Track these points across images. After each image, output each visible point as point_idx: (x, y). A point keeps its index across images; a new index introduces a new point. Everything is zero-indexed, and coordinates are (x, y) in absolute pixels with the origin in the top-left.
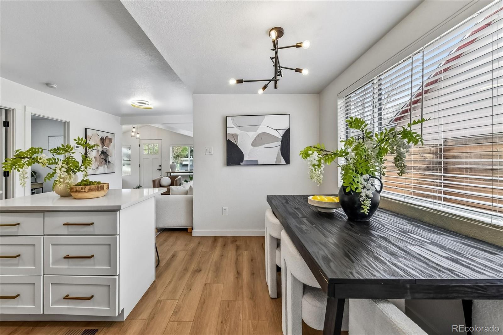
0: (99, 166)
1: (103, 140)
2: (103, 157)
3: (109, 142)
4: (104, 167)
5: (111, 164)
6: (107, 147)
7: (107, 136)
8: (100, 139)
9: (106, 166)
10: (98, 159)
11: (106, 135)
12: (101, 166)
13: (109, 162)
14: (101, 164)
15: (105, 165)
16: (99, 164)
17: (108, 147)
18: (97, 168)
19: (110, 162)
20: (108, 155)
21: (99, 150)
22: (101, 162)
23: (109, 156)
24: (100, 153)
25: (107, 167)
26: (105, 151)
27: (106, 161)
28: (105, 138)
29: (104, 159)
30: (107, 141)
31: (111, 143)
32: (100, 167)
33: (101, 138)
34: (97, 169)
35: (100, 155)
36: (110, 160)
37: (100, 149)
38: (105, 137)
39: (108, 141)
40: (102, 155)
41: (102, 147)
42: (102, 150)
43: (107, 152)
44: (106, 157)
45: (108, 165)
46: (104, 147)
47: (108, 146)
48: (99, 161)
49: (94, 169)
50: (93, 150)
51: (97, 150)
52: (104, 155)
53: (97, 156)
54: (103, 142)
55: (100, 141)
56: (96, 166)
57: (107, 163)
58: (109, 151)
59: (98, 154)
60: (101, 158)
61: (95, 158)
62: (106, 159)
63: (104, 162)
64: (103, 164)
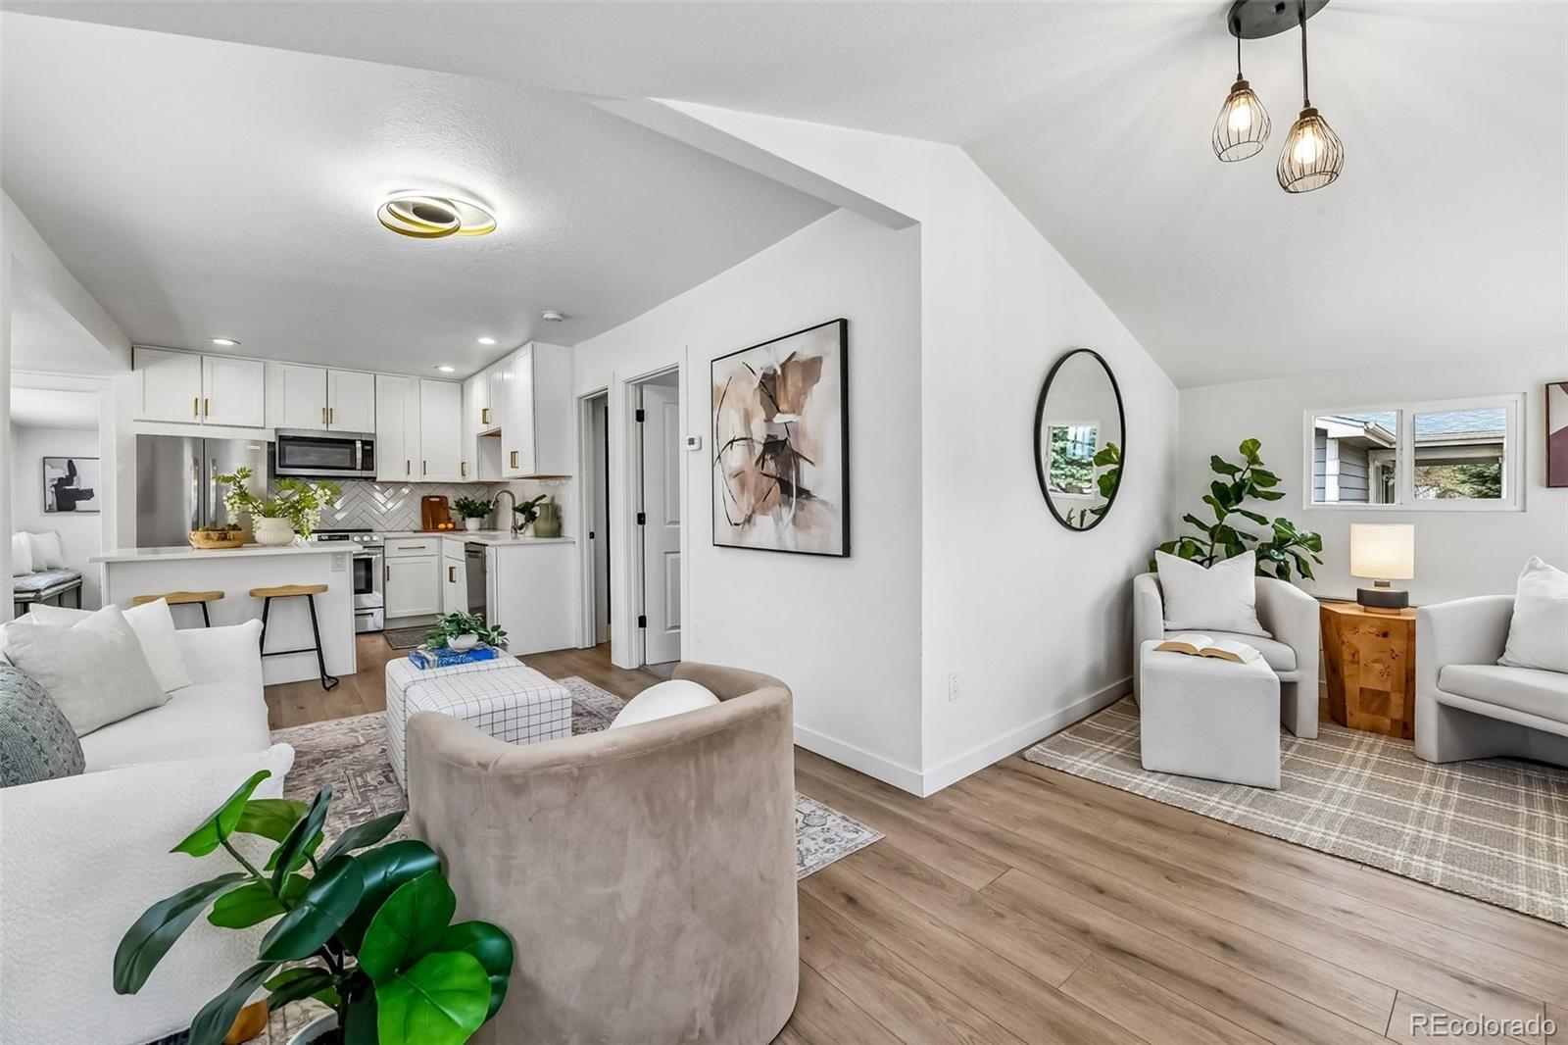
0: (753, 512)
1: (769, 385)
2: (771, 466)
3: (800, 384)
4: (778, 519)
5: (814, 506)
6: (793, 412)
7: (794, 354)
8: (756, 384)
9: (787, 514)
10: (751, 481)
11: (783, 351)
12: (764, 512)
13: (803, 493)
14: (762, 504)
15: (785, 510)
16: (757, 500)
17: (799, 414)
18: (749, 520)
19: (807, 492)
20: (799, 455)
21: (754, 437)
22: (766, 490)
23: (801, 461)
24: (759, 449)
25: (794, 520)
26: (781, 438)
27: (786, 487)
28: (779, 372)
29: (780, 480)
30: (794, 381)
31: (815, 386)
32: (759, 518)
33: (764, 374)
34: (747, 527)
35: (757, 462)
36: (806, 482)
37: (759, 433)
38: (781, 366)
39: (799, 376)
40: (768, 457)
41: (769, 420)
42: (768, 435)
43: (791, 440)
44: (789, 467)
45: (801, 507)
46: (779, 419)
47: (796, 409)
48: (756, 486)
49: (736, 524)
50: (732, 442)
51: (746, 439)
52: (779, 458)
53: (746, 469)
54: (771, 397)
55: (758, 392)
56: (742, 512)
57: (794, 499)
58: (805, 435)
59: (751, 457)
60: (764, 475)
61: (739, 475)
62: (786, 479)
63: (779, 491)
64: (774, 505)
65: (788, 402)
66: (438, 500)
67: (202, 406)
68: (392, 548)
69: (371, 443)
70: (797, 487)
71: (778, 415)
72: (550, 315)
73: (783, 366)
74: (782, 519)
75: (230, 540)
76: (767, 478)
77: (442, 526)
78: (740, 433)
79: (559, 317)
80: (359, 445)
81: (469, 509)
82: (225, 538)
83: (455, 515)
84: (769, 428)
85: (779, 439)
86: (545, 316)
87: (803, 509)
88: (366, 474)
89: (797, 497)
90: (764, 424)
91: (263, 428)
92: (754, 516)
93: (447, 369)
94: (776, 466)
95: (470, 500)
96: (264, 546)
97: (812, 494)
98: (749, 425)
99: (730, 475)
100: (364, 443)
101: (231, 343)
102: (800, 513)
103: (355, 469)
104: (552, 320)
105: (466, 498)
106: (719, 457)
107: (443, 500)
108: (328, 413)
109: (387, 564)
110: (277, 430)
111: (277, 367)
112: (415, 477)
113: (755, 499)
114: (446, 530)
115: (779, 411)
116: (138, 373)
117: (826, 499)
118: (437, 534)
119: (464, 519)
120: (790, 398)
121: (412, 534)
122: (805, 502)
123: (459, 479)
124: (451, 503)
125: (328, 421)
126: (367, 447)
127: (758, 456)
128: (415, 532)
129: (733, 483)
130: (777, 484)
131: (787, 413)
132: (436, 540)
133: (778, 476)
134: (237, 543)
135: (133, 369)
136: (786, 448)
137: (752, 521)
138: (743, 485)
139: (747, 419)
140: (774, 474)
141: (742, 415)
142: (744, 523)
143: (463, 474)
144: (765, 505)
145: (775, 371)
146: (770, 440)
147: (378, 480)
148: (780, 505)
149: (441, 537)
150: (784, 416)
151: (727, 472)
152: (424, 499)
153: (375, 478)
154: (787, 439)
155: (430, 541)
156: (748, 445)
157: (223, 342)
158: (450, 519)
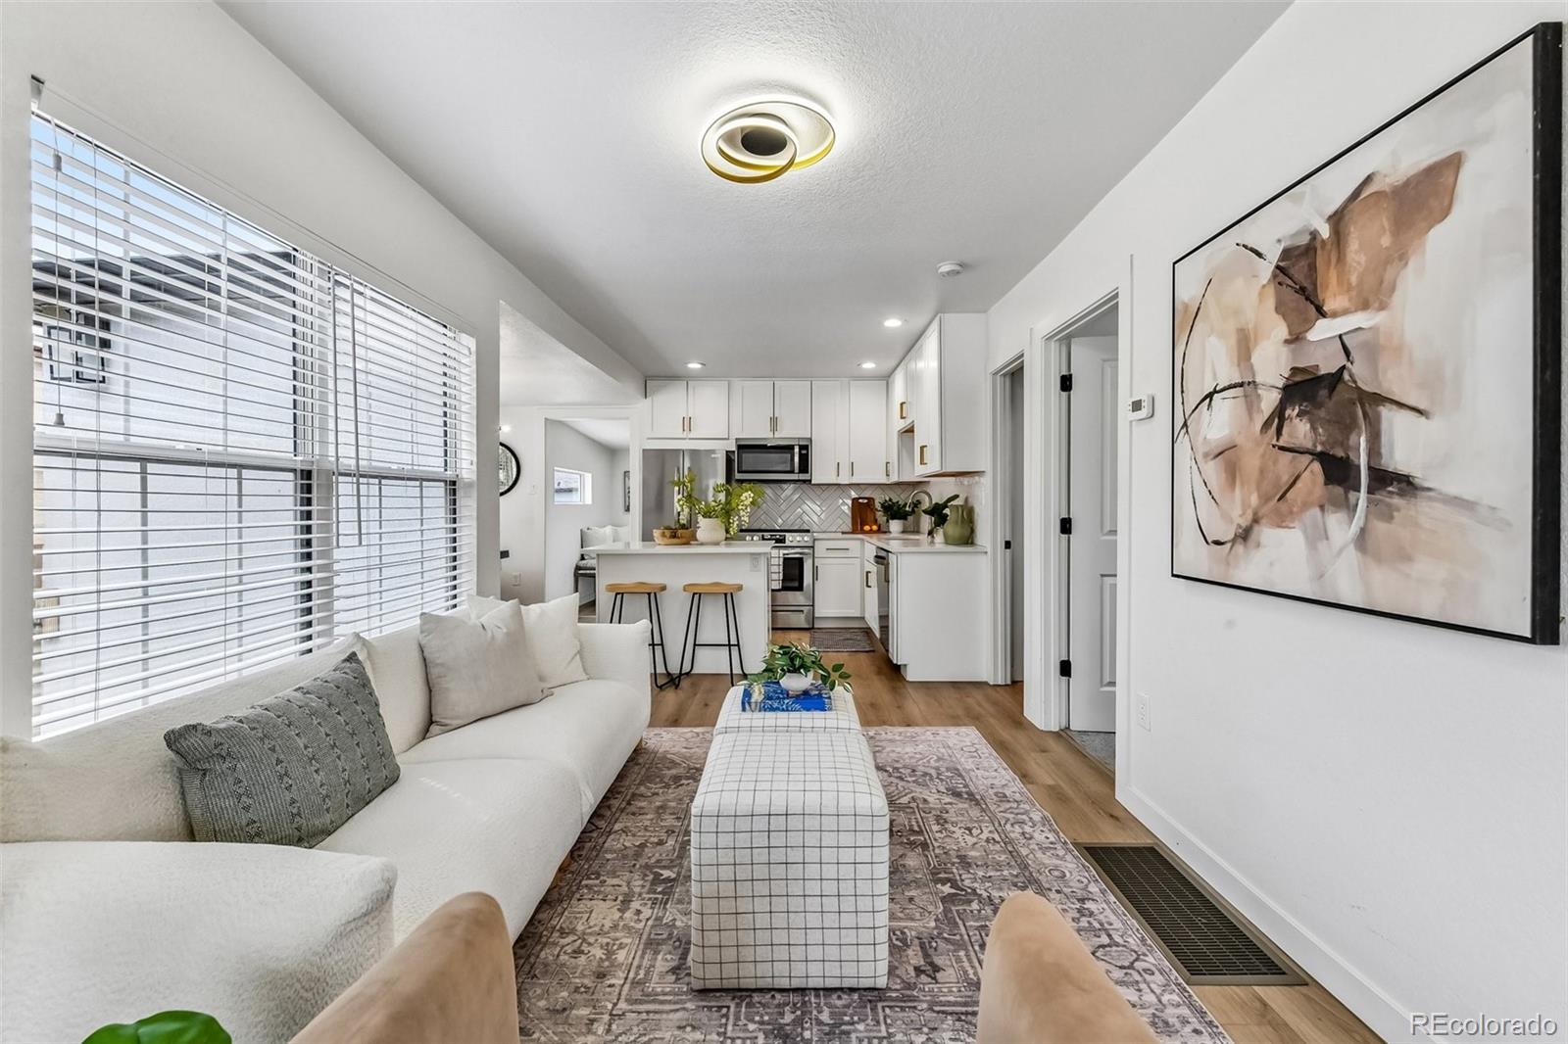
0: (1256, 520)
1: (1299, 271)
2: (1300, 431)
3: (1386, 241)
4: (1317, 537)
5: (1424, 510)
6: (1365, 306)
7: (1368, 179)
8: (1268, 276)
9: (1341, 529)
10: (1251, 463)
11: (1335, 188)
12: (1281, 521)
13: (1384, 479)
14: (1278, 504)
15: (1335, 521)
16: (1265, 499)
17: (1382, 307)
18: (1244, 535)
19: (1401, 478)
20: (1379, 399)
21: (1260, 380)
22: (1286, 479)
23: (1386, 413)
24: (1270, 400)
25: (1362, 540)
26: (1327, 367)
27: (1338, 471)
28: (1325, 232)
29: (1323, 458)
30: (1368, 239)
31: (1433, 237)
32: (1267, 534)
33: (1285, 253)
34: (1239, 548)
35: (1267, 425)
36: (1400, 457)
37: (1272, 365)
38: (1331, 218)
39: (1385, 221)
40: (1292, 412)
41: (1295, 339)
42: (1295, 370)
43: (1357, 369)
44: (1348, 427)
46: (1322, 330)
47: (1373, 298)
48: (1262, 471)
49: (1217, 543)
50: (1210, 396)
51: (1241, 385)
52: (1322, 413)
53: (1240, 440)
54: (1302, 290)
55: (1271, 291)
56: (1231, 521)
57: (1363, 494)
58: (1399, 350)
59: (1251, 418)
60: (1282, 448)
61: (1226, 454)
62: (1340, 453)
63: (1321, 478)
64: (1305, 506)
65: (1349, 289)
66: (866, 501)
67: (687, 423)
68: (820, 547)
69: (806, 447)
70: (1370, 468)
71: (1322, 323)
72: (945, 268)
73: (1337, 219)
74: (1327, 539)
75: (678, 538)
76: (1291, 454)
77: (867, 528)
78: (1228, 374)
79: (958, 268)
80: (797, 450)
81: (894, 511)
82: (674, 536)
83: (881, 517)
84: (1294, 354)
85: (1323, 372)
86: (940, 270)
87: (1390, 518)
88: (803, 477)
89: (1370, 491)
90: (1285, 350)
91: (728, 439)
92: (1256, 528)
93: (869, 366)
94: (1314, 428)
95: (894, 501)
96: (702, 544)
97: (1417, 481)
98: (1249, 358)
99: (1206, 455)
100: (802, 448)
101: (699, 366)
102: (1380, 527)
103: (792, 472)
104: (948, 273)
105: (890, 500)
106: (1185, 425)
107: (871, 500)
108: (774, 422)
109: (816, 564)
110: (737, 439)
111: (737, 383)
112: (844, 479)
113: (1260, 497)
114: (871, 531)
115: (1321, 313)
116: (649, 399)
117: (1467, 494)
118: (860, 536)
119: (888, 521)
120: (1354, 279)
121: (840, 535)
122: (1396, 501)
123: (883, 480)
124: (878, 506)
125: (774, 429)
126: (804, 452)
127: (1266, 415)
128: (843, 533)
129: (1213, 470)
130: (1317, 466)
131: (1345, 312)
132: (859, 542)
133: (1319, 448)
134: (684, 540)
135: (646, 397)
136: (1340, 387)
137: (1253, 536)
138: (1232, 472)
139: (1244, 347)
140: (1309, 445)
141: (1233, 340)
142: (1234, 541)
143: (888, 475)
144: (1283, 506)
145: (1314, 235)
146: (1298, 379)
147: (813, 482)
148: (1322, 507)
149: (863, 540)
150: (1338, 320)
151: (1201, 450)
152: (854, 500)
153: (810, 481)
154: (1344, 367)
155: (854, 544)
156: (1246, 396)
157: (694, 366)
158: (876, 520)
